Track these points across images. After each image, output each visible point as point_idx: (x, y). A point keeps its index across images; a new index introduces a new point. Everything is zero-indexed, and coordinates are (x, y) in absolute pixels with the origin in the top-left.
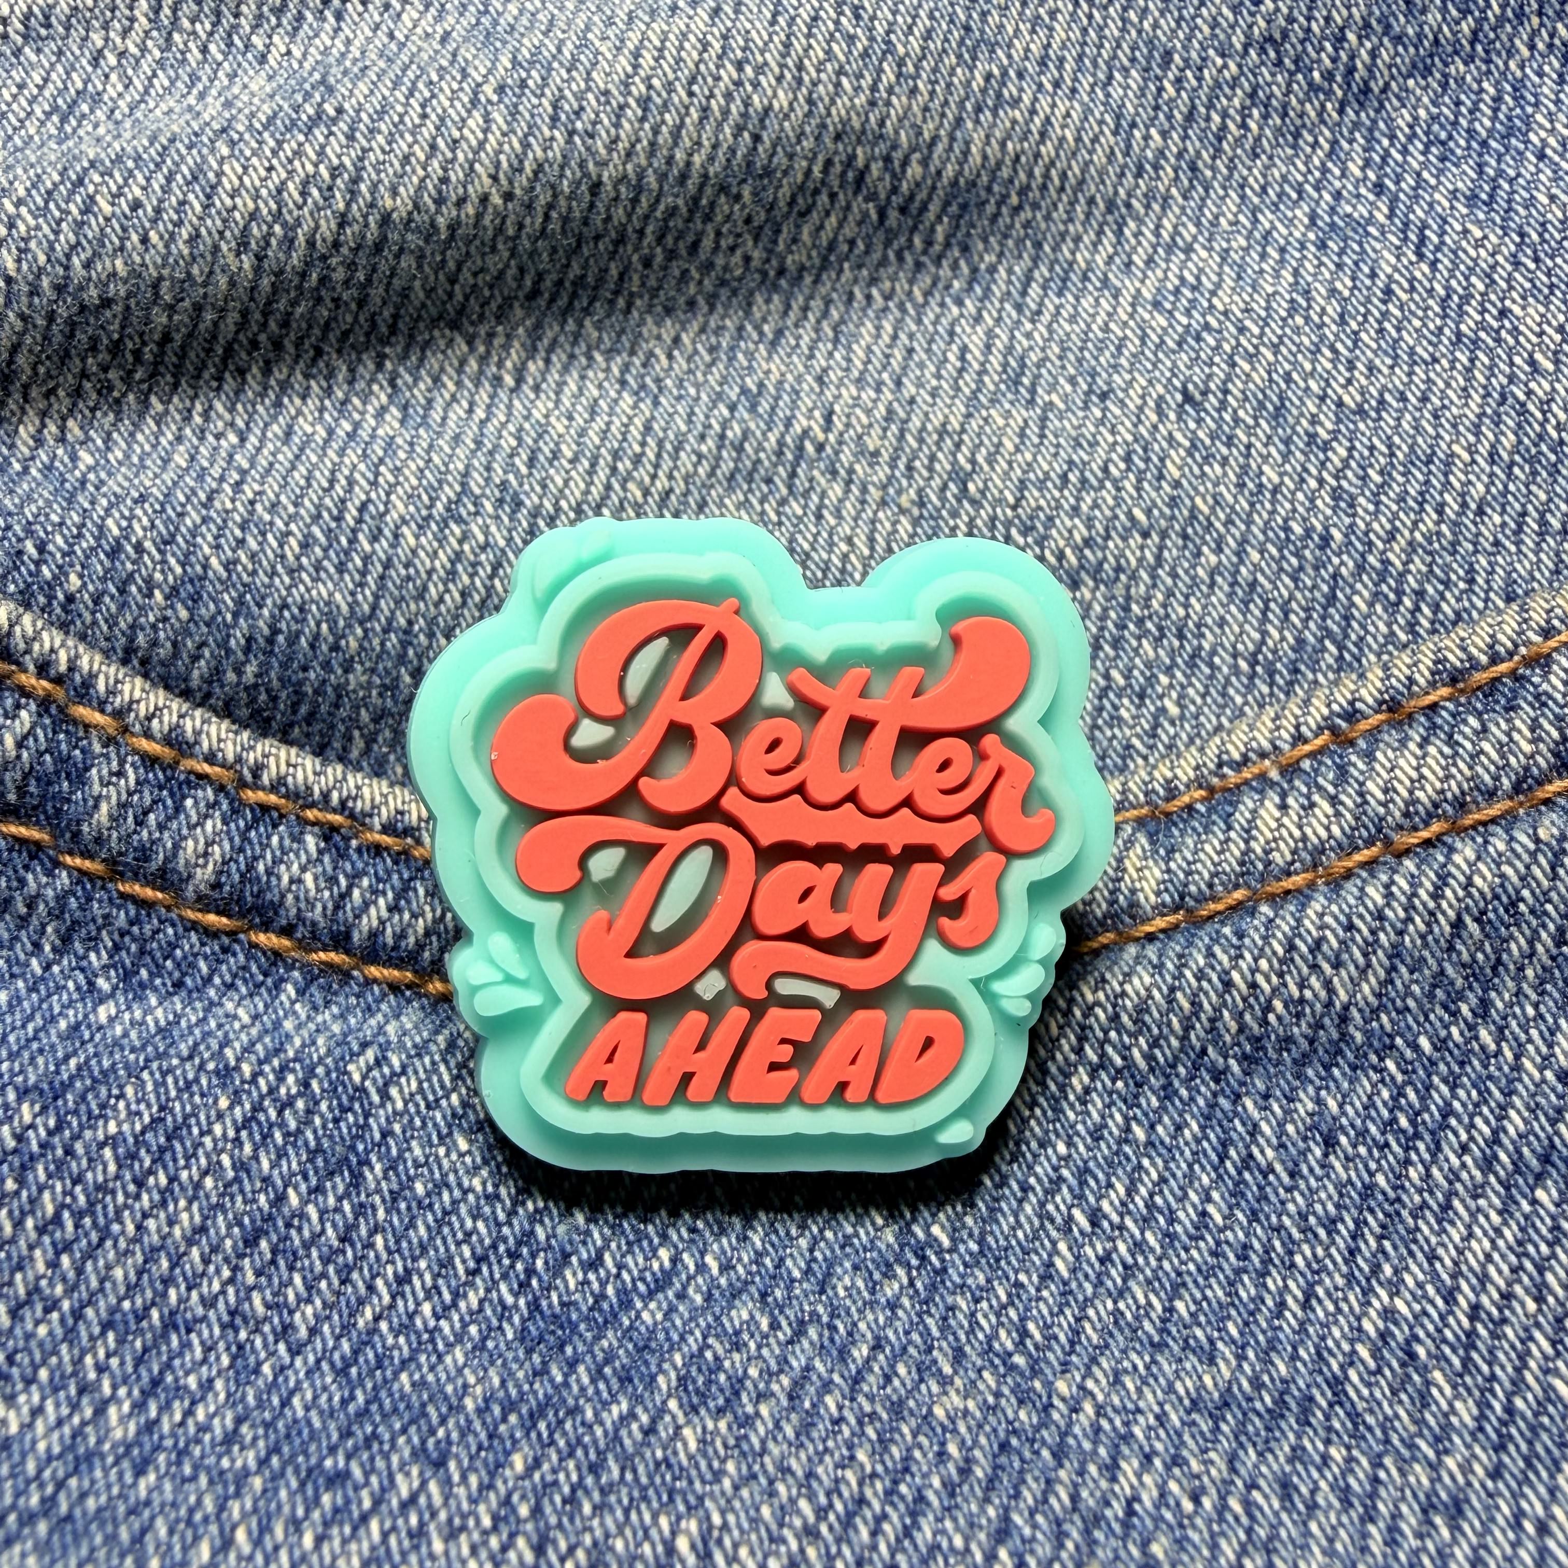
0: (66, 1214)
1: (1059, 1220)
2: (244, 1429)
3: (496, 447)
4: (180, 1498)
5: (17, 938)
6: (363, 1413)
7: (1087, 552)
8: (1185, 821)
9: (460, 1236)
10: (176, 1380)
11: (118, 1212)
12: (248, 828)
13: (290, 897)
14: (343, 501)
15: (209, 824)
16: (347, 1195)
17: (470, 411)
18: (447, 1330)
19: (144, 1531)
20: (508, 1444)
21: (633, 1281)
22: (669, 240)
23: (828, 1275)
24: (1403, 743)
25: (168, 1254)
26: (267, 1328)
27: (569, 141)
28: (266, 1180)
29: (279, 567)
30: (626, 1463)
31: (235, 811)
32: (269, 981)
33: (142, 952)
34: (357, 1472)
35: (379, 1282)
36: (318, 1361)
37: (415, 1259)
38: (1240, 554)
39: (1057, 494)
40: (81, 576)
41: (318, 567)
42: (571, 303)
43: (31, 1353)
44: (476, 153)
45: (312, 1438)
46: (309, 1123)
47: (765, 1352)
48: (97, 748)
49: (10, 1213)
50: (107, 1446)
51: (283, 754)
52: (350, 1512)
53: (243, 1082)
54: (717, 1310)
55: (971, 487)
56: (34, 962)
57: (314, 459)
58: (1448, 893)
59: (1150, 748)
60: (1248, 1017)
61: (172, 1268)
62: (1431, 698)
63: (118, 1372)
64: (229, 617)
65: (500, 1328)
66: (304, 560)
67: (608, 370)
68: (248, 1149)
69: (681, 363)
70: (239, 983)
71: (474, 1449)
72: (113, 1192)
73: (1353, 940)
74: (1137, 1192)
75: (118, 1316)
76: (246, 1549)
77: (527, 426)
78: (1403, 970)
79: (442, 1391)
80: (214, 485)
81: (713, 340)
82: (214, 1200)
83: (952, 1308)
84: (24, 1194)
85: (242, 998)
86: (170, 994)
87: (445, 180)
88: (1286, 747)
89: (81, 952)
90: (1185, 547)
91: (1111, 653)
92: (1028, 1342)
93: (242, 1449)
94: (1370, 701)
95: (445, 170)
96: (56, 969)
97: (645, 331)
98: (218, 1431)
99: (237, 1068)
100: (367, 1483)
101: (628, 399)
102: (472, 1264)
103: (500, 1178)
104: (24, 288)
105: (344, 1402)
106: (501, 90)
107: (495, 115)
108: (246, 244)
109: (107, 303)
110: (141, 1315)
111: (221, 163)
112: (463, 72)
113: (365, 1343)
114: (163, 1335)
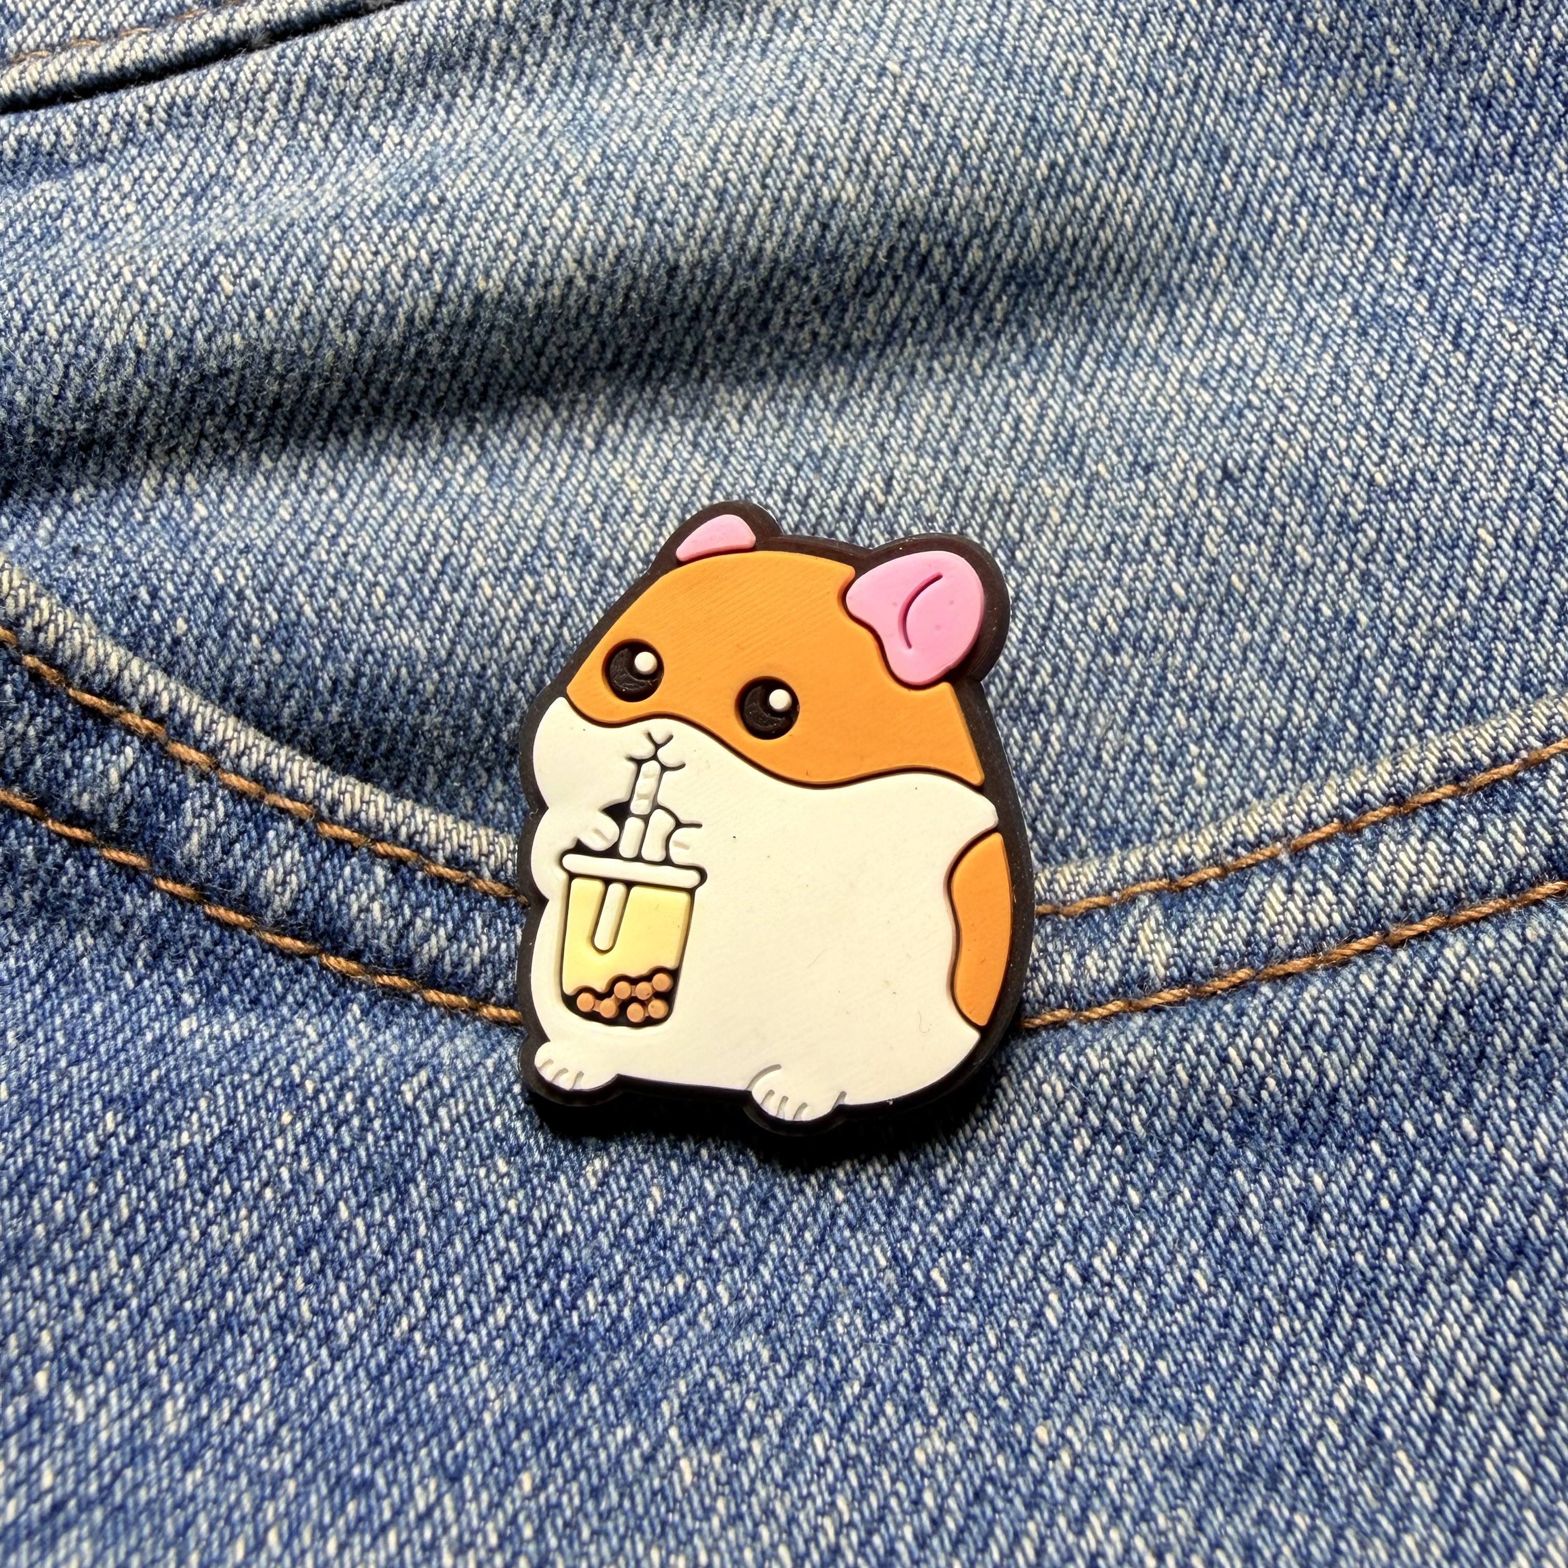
0: (139, 1218)
1: (1052, 1273)
2: (284, 1431)
3: (573, 504)
4: (222, 1495)
5: (113, 954)
6: (392, 1422)
7: (1128, 621)
8: (1198, 897)
9: (493, 1254)
10: (228, 1379)
11: (186, 1219)
12: (324, 859)
13: (358, 925)
14: (428, 554)
15: (288, 854)
16: (392, 1210)
17: (552, 471)
18: (475, 1345)
19: (188, 1525)
20: (520, 1462)
21: (649, 1305)
22: (742, 317)
23: (830, 1311)
24: (1405, 836)
25: (228, 1260)
26: (312, 1333)
27: (650, 229)
28: (320, 1193)
29: (366, 615)
30: (624, 1487)
31: (312, 843)
32: (337, 1001)
33: (224, 970)
34: (381, 1482)
35: (417, 1295)
36: (356, 1368)
37: (450, 1274)
38: (1272, 632)
39: (1100, 565)
40: (187, 621)
41: (401, 615)
42: (649, 374)
43: (100, 1347)
44: (563, 239)
45: (344, 1444)
46: (363, 1140)
47: (763, 1384)
48: (192, 782)
49: (90, 1215)
50: (161, 1440)
51: (358, 792)
52: (371, 1522)
53: (306, 1098)
54: (723, 1339)
55: (1018, 555)
56: (128, 976)
57: (405, 514)
58: (1437, 985)
59: (1177, 815)
60: (1242, 1091)
61: (231, 1272)
62: (1435, 795)
63: (176, 1368)
64: (318, 661)
65: (523, 1344)
66: (389, 609)
67: (682, 433)
68: (305, 1163)
69: (751, 426)
70: (310, 1002)
71: (487, 1465)
72: (182, 1200)
73: (1344, 1025)
74: (1128, 1252)
75: (180, 1316)
76: (277, 1551)
77: (603, 484)
78: (1391, 1056)
79: (464, 1404)
80: (313, 538)
81: (782, 407)
82: (272, 1210)
83: (944, 1350)
84: (104, 1197)
85: (311, 1017)
86: (247, 1011)
87: (534, 264)
88: (1297, 832)
89: (170, 968)
90: (1221, 622)
91: (1147, 719)
92: (1014, 1386)
93: (281, 1451)
94: (1378, 793)
95: (534, 255)
96: (146, 983)
97: (717, 398)
98: (260, 1431)
99: (301, 1085)
100: (389, 1494)
101: (700, 458)
102: (502, 1282)
103: (534, 1201)
104: (152, 359)
105: (376, 1410)
106: (589, 182)
107: (583, 205)
108: (351, 321)
109: (224, 372)
110: (200, 1316)
111: (333, 247)
112: (557, 165)
113: (399, 1352)
114: (219, 1336)
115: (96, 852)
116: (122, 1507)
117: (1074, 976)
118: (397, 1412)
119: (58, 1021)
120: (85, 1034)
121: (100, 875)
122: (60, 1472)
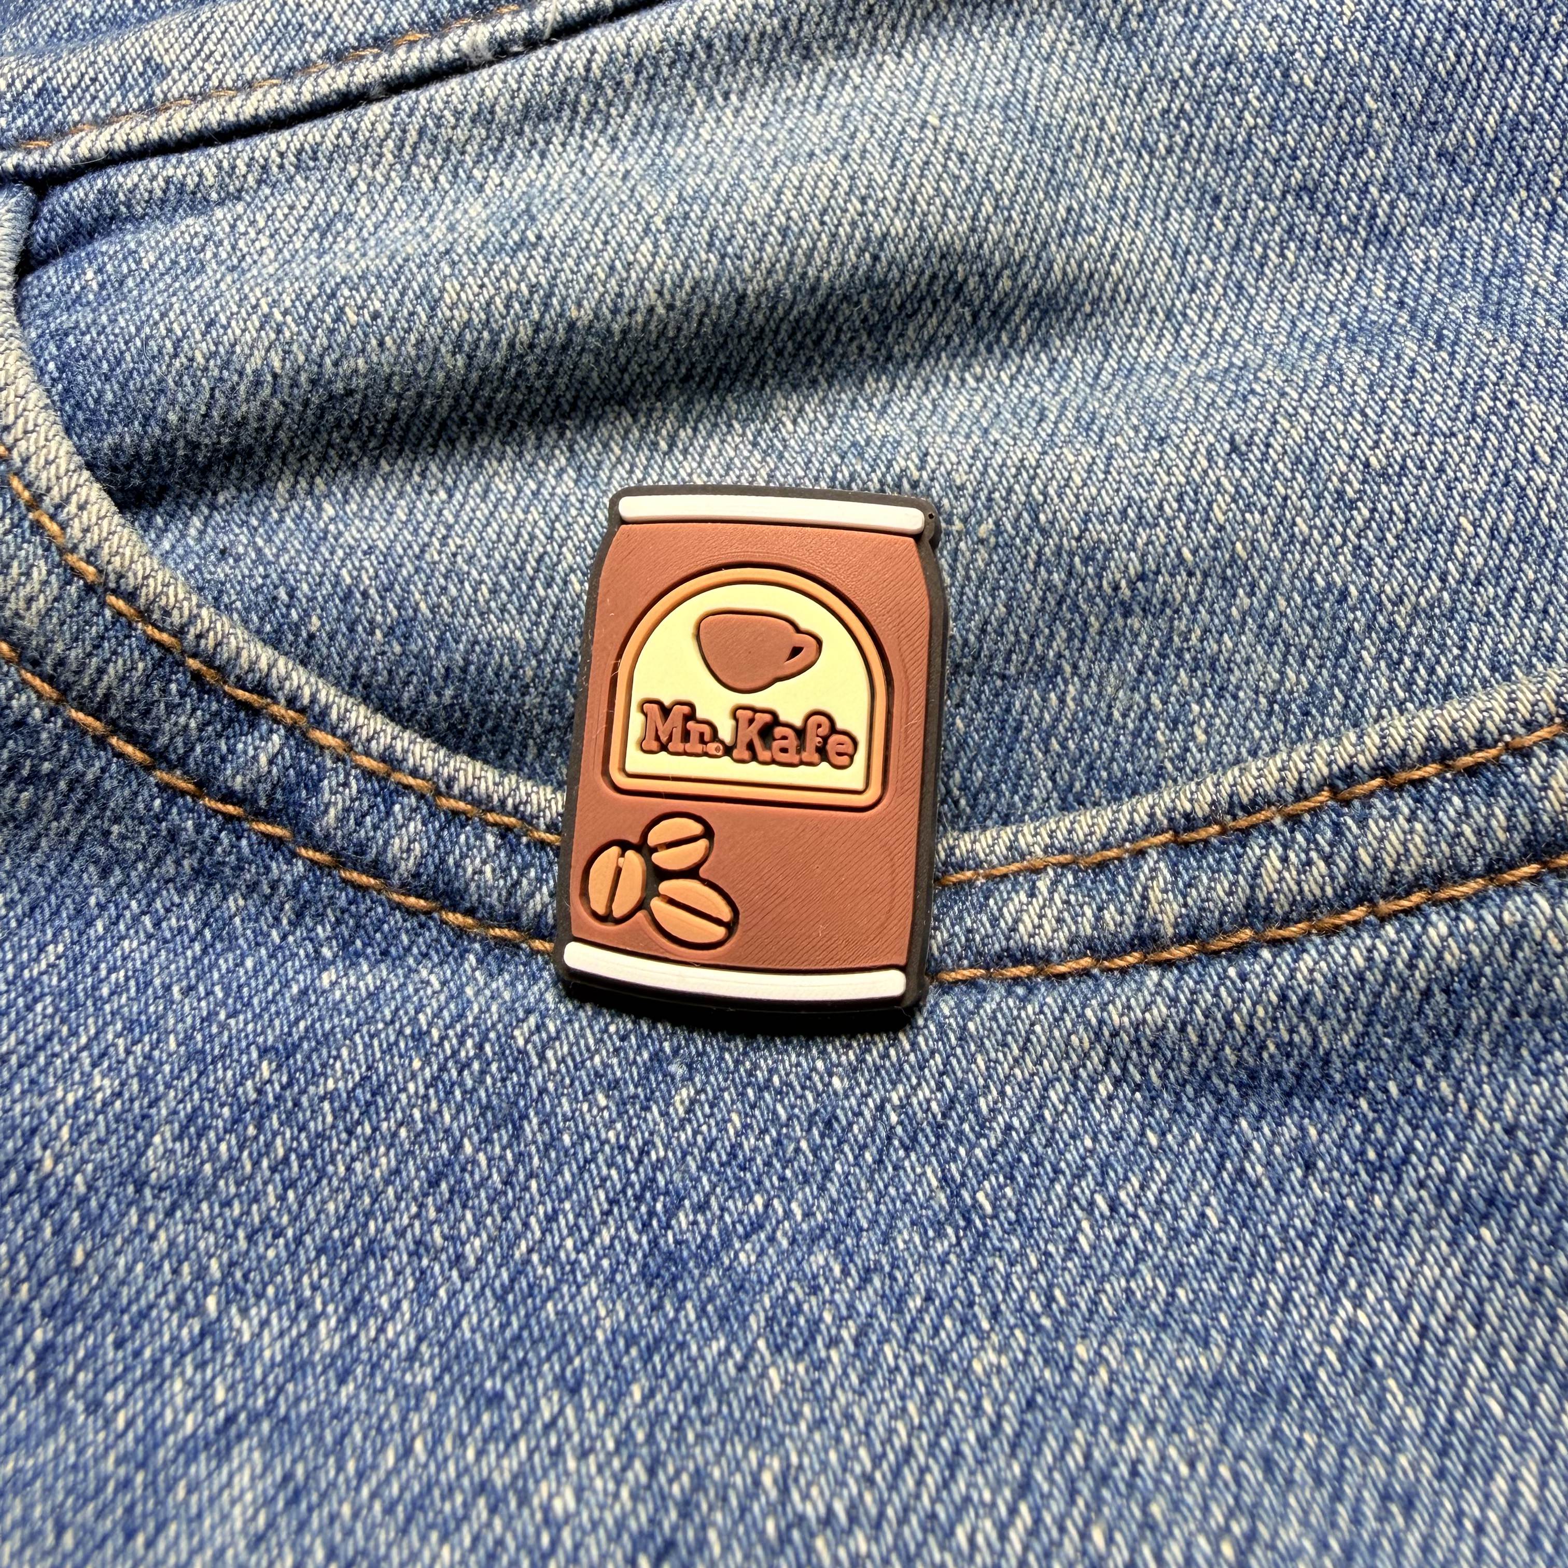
0: (293, 1156)
1: (1083, 1201)
2: (424, 1347)
5: (262, 914)
6: (517, 1339)
9: (597, 1181)
10: (372, 1300)
11: (333, 1156)
12: (442, 829)
13: (473, 885)
14: (525, 554)
15: (412, 825)
16: (510, 1145)
17: (631, 472)
18: (585, 1263)
20: (630, 1375)
21: (734, 1224)
24: (1393, 813)
25: (370, 1193)
26: (443, 1257)
27: (721, 262)
28: (447, 1131)
29: (473, 610)
30: (722, 1395)
31: (432, 814)
32: (456, 952)
33: (358, 926)
34: (510, 1395)
35: (533, 1220)
36: (483, 1288)
37: (561, 1201)
38: (1270, 599)
39: (1117, 528)
40: (320, 618)
41: (503, 609)
42: (716, 384)
44: (646, 273)
45: (476, 1360)
46: (482, 1082)
47: (837, 1296)
48: (329, 764)
49: (251, 1154)
50: (317, 1357)
51: (470, 769)
52: (504, 1431)
53: (433, 1045)
54: (799, 1254)
56: (274, 933)
58: (1421, 964)
60: (1245, 1053)
61: (373, 1203)
62: (1422, 773)
63: (327, 1291)
64: (432, 651)
65: (627, 1263)
66: (493, 605)
67: (743, 435)
68: (434, 1105)
69: (803, 426)
70: (432, 953)
71: (602, 1378)
72: (329, 1139)
73: (1337, 996)
74: (1149, 1187)
75: (329, 1243)
76: (423, 1458)
78: (1378, 1026)
79: (579, 1321)
80: (426, 539)
82: (407, 1147)
83: (991, 1269)
84: (262, 1138)
85: (434, 966)
86: (378, 962)
88: (1290, 799)
89: (311, 925)
90: (1224, 587)
91: (1153, 679)
92: (1054, 1306)
93: (422, 1365)
94: (1366, 766)
95: (621, 287)
96: (291, 939)
98: (403, 1348)
99: (428, 1033)
100: (518, 1406)
101: (758, 455)
102: (606, 1206)
103: (631, 1131)
104: (286, 382)
105: (503, 1326)
106: (668, 221)
107: (663, 242)
108: (460, 347)
109: (349, 393)
110: (348, 1243)
111: (443, 281)
112: (639, 206)
113: (520, 1273)
114: (363, 1261)
115: (246, 825)
116: (286, 1419)
117: (1094, 928)
118: (521, 1328)
119: (216, 976)
120: (240, 987)
121: (251, 845)
122: (232, 1388)
